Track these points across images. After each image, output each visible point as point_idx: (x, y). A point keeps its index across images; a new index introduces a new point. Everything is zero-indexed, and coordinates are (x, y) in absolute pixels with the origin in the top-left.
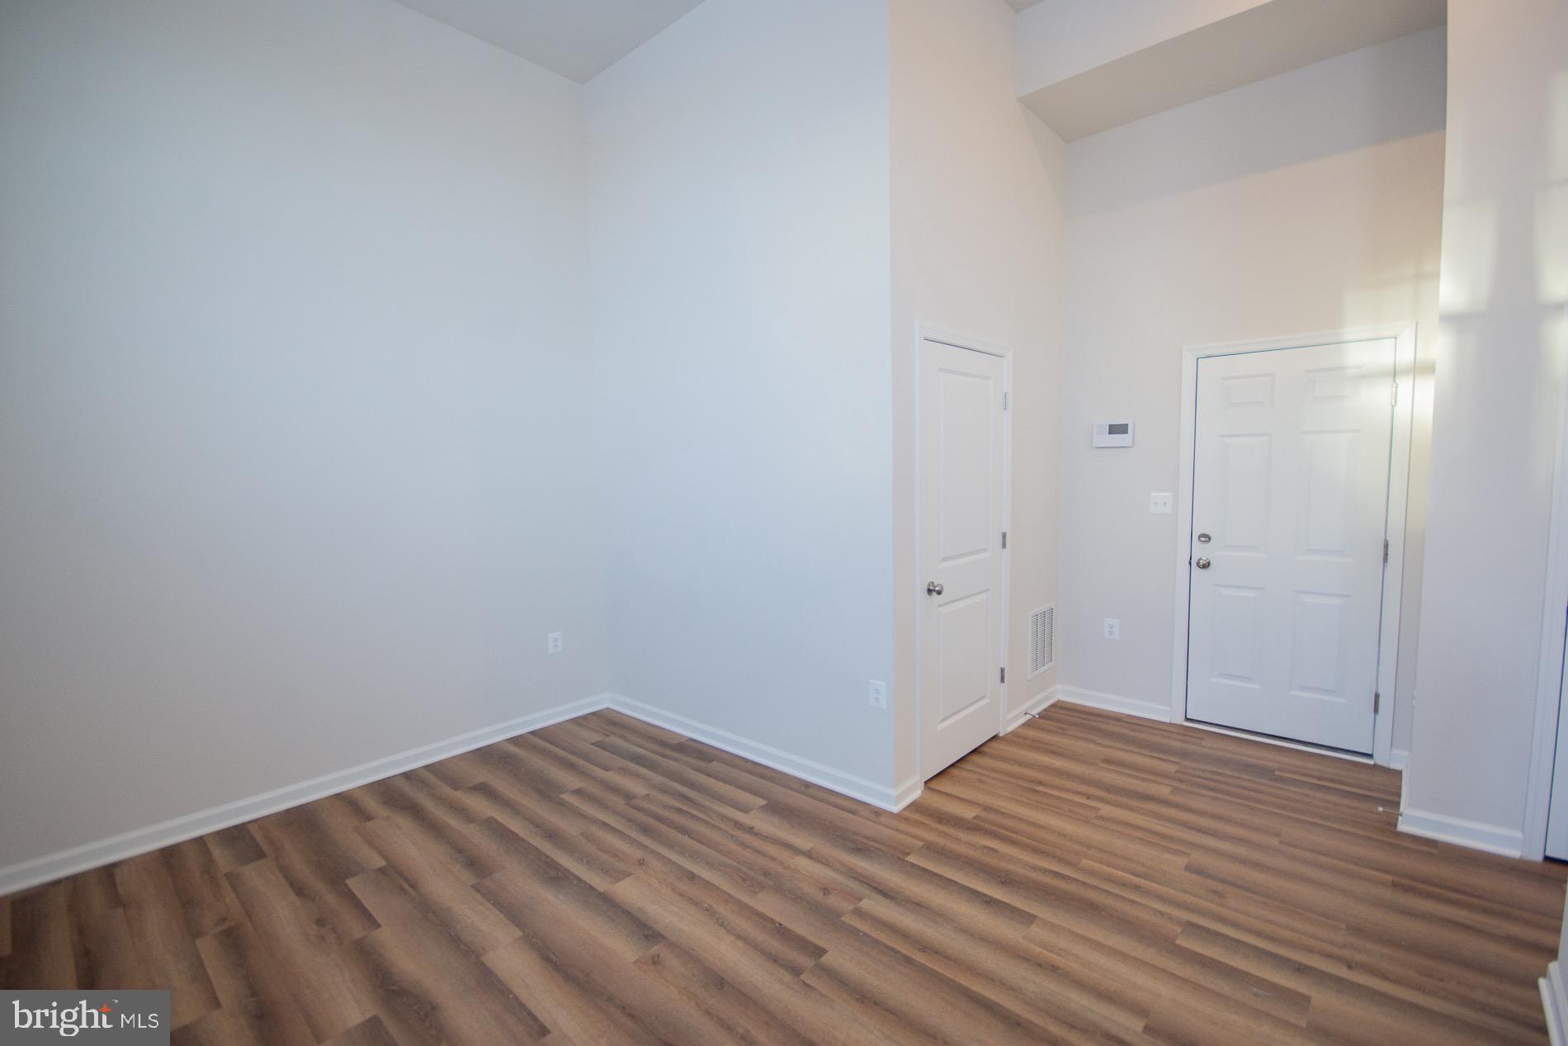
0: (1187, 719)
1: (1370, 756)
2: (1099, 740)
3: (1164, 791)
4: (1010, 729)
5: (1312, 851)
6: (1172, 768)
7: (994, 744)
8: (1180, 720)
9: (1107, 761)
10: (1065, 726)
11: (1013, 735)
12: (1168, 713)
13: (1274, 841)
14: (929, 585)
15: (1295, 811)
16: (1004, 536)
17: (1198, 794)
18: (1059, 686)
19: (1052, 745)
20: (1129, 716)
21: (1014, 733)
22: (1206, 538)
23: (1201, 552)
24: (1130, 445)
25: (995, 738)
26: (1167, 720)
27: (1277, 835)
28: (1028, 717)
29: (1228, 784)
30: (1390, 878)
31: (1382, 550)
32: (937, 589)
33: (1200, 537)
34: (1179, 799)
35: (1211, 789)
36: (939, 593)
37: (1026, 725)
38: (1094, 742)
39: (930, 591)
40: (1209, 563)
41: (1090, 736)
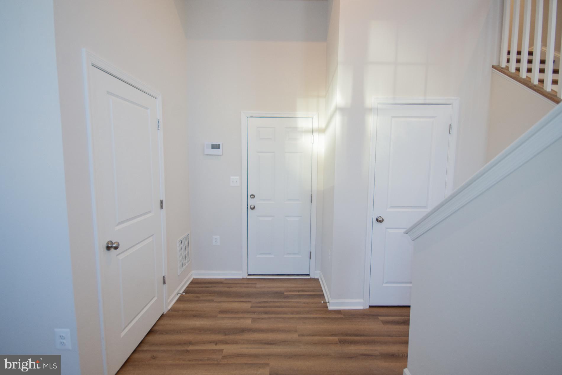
0: (249, 275)
1: (308, 275)
2: (216, 299)
3: (247, 323)
4: (169, 307)
5: (309, 335)
6: (247, 306)
7: (162, 322)
8: (246, 276)
9: (222, 312)
10: (198, 295)
11: (172, 310)
12: (239, 274)
13: (295, 336)
14: (108, 243)
15: (297, 313)
16: (162, 202)
17: (263, 318)
18: (193, 272)
19: (193, 311)
20: (226, 279)
21: (172, 309)
22: (253, 196)
23: (252, 202)
24: (221, 154)
25: (163, 316)
26: (241, 277)
27: (296, 331)
28: (179, 295)
29: (271, 307)
31: (311, 198)
32: (114, 245)
33: (251, 195)
34: (257, 325)
35: (266, 313)
36: (116, 248)
37: (179, 300)
38: (212, 301)
39: (108, 248)
40: (254, 207)
41: (210, 298)
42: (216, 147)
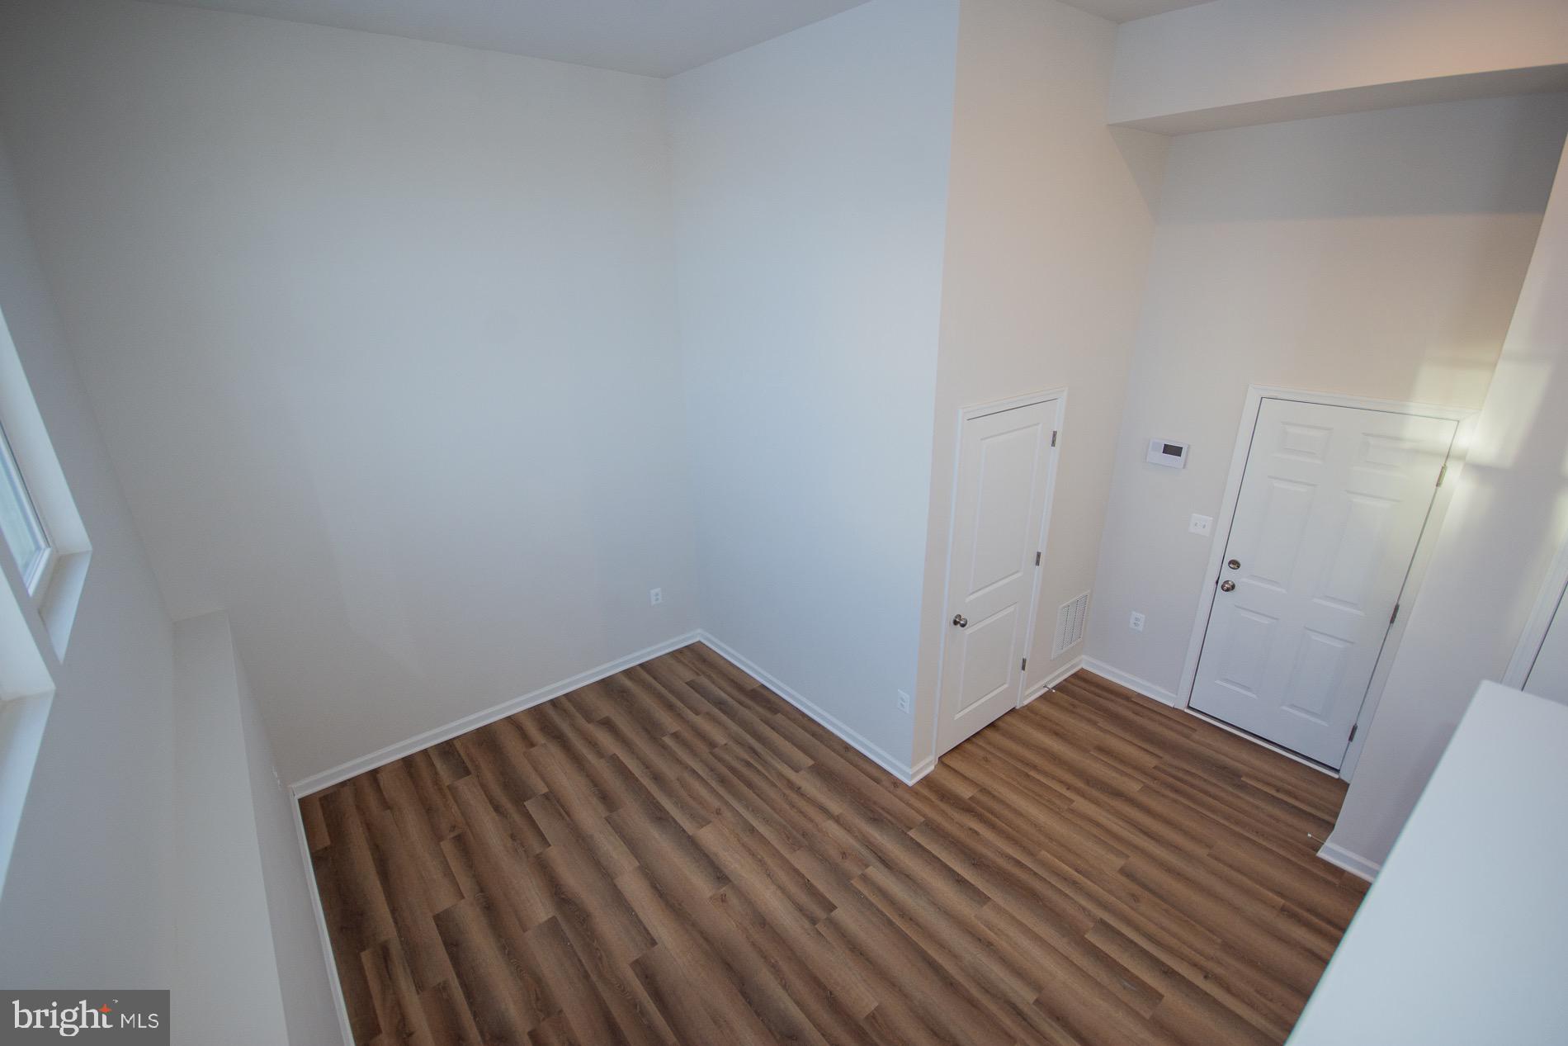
0: (1189, 707)
1: (1337, 771)
2: (1101, 723)
3: (1133, 787)
4: (1026, 702)
5: (1231, 866)
6: (1149, 762)
7: (1009, 719)
8: (1182, 706)
9: (1101, 749)
10: (1076, 702)
11: (1028, 709)
12: (1171, 697)
13: (1202, 852)
14: (956, 617)
15: (1237, 823)
16: (1039, 555)
17: (1163, 796)
18: (1083, 656)
19: (1057, 724)
20: (1139, 695)
21: (1029, 707)
22: (1235, 564)
23: (1228, 575)
24: (1181, 468)
25: (1013, 710)
26: (1171, 705)
27: (1209, 846)
28: (1046, 689)
29: (1192, 786)
30: (1282, 901)
31: (1392, 612)
32: (962, 622)
33: (1230, 563)
34: (1145, 799)
35: (1177, 791)
36: (963, 626)
37: (1043, 697)
38: (1094, 724)
39: (955, 623)
40: (1233, 587)
41: (1093, 717)
42: (1172, 450)
